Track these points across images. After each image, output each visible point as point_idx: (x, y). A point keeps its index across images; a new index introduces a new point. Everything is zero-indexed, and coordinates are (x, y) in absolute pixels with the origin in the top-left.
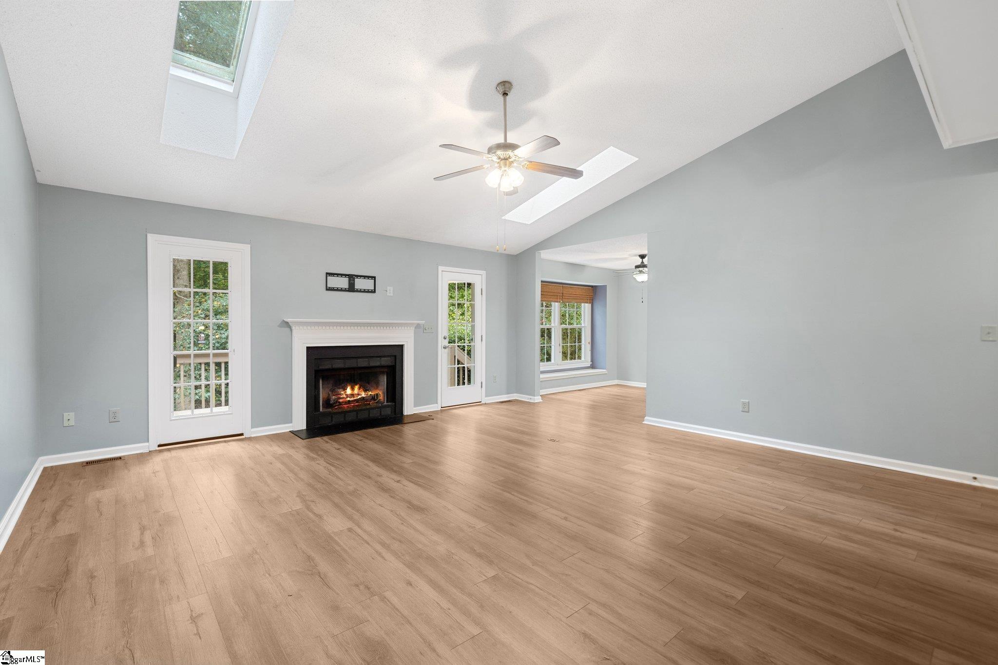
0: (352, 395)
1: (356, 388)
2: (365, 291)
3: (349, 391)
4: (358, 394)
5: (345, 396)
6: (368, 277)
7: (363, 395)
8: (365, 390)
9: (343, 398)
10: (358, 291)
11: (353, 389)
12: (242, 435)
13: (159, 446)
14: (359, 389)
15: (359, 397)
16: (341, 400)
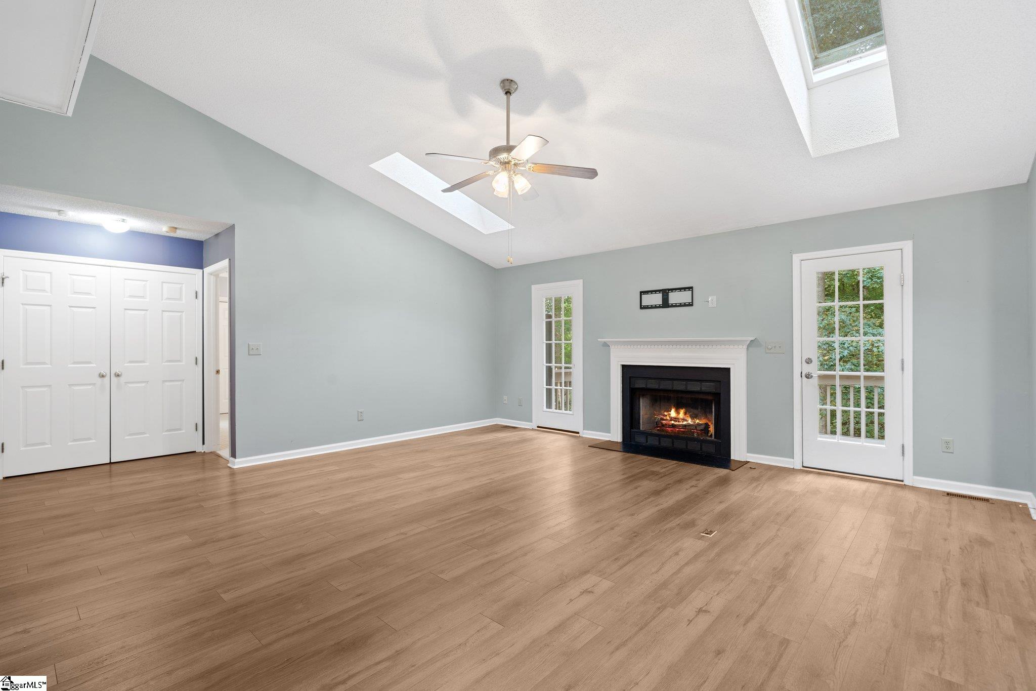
0: (676, 419)
1: (682, 412)
2: (681, 305)
3: (673, 413)
4: (684, 420)
5: (668, 418)
6: (685, 289)
7: (690, 421)
8: (692, 417)
9: (667, 420)
10: (673, 306)
11: (678, 413)
12: (578, 433)
13: (538, 427)
14: (685, 414)
15: (685, 423)
16: (664, 422)
